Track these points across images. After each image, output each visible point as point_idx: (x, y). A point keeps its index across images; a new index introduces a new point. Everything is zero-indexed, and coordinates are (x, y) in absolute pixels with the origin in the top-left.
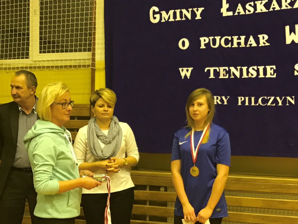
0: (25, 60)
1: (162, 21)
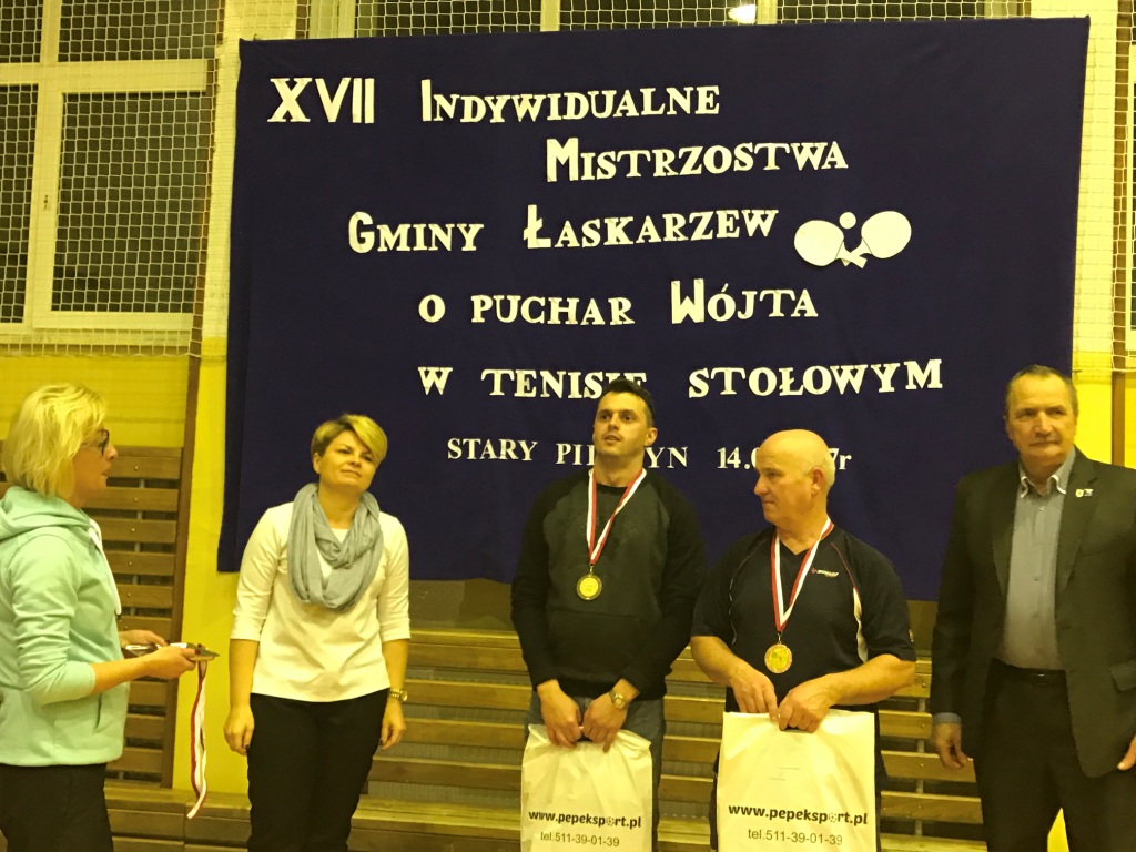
0: (12, 325)
1: (379, 250)
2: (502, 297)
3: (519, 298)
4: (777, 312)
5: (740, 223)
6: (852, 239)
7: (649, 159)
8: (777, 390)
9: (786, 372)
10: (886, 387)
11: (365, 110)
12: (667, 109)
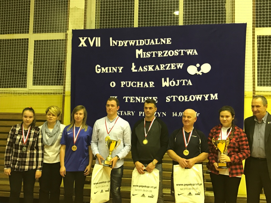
1: (102, 72)
2: (127, 82)
3: (131, 82)
4: (184, 84)
5: (176, 66)
6: (199, 69)
7: (157, 53)
8: (184, 100)
9: (186, 97)
10: (206, 99)
11: (98, 44)
12: (161, 43)
